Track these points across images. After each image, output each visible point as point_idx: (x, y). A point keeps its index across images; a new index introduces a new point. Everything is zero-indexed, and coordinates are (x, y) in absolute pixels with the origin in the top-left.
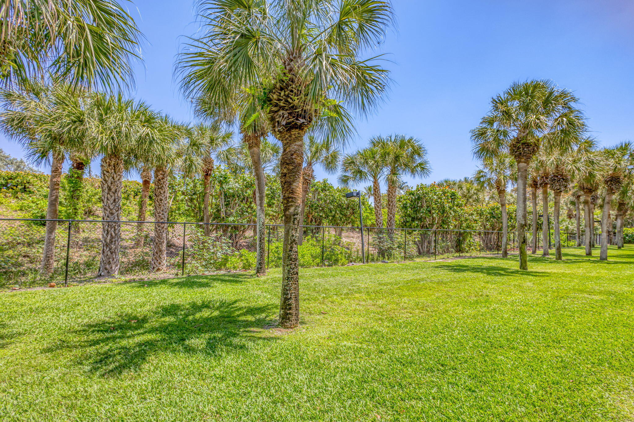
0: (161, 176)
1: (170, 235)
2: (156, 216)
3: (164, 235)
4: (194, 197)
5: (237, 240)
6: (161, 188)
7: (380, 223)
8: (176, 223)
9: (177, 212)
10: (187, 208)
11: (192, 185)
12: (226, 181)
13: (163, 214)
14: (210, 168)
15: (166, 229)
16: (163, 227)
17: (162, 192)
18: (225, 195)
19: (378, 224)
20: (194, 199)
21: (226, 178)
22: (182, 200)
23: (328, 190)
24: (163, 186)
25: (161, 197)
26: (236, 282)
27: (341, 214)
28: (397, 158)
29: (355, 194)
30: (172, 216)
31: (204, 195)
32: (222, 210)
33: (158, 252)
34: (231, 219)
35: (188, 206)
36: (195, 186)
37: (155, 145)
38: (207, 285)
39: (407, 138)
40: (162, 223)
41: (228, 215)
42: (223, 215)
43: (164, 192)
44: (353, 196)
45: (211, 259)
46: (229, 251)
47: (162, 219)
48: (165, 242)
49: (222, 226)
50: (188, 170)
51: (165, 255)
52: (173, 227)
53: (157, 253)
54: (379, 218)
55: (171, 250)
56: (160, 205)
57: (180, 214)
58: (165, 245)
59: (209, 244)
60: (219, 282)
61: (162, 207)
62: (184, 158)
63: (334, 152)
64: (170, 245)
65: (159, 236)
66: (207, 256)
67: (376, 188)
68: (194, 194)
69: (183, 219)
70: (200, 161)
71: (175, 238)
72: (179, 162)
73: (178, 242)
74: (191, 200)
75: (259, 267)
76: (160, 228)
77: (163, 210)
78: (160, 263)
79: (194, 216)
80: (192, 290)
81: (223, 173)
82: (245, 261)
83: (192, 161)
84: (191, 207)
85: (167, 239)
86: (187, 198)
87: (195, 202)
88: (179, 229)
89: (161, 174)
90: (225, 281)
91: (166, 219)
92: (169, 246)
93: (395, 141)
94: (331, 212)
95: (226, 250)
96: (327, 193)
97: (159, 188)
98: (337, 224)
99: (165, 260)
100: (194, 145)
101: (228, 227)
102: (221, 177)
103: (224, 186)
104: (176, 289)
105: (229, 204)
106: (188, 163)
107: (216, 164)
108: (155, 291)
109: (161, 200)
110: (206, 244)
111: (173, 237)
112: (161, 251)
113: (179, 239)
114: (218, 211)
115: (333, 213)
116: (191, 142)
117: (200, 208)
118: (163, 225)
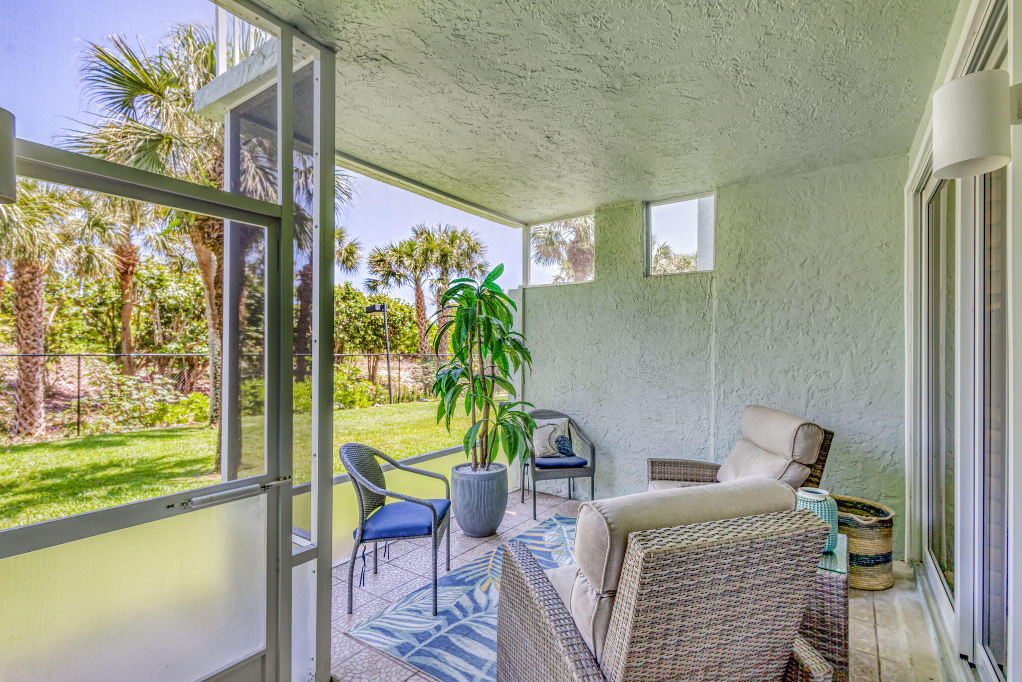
0: (29, 276)
1: (52, 376)
2: (19, 343)
3: (39, 376)
4: (103, 309)
5: (192, 380)
6: (29, 296)
7: (426, 348)
8: (63, 354)
9: (65, 335)
10: (88, 328)
11: (96, 288)
12: (161, 286)
13: (35, 341)
14: (131, 261)
15: (42, 365)
16: (36, 363)
17: (31, 303)
18: (162, 308)
19: (422, 350)
20: (101, 313)
21: (161, 280)
22: (76, 315)
23: (354, 298)
24: (32, 293)
25: (30, 312)
26: (172, 437)
27: (375, 334)
28: (444, 257)
29: (378, 308)
30: (53, 341)
31: (121, 309)
32: (157, 332)
33: (27, 405)
34: (172, 346)
35: (89, 324)
36: (102, 291)
37: (15, 230)
38: (121, 443)
39: (460, 230)
40: (33, 356)
41: (167, 339)
42: (158, 339)
43: (36, 303)
44: (375, 311)
45: (134, 411)
46: (170, 398)
47: (33, 348)
48: (42, 387)
49: (158, 359)
50: (86, 266)
51: (43, 411)
52: (58, 362)
53: (25, 407)
54: (424, 341)
55: (55, 402)
56: (27, 325)
57: (71, 339)
58: (40, 395)
59: (130, 387)
60: (142, 439)
61: (33, 330)
62: (75, 247)
63: (351, 245)
64: (51, 394)
65: (27, 377)
66: (127, 405)
67: (419, 298)
68: (101, 304)
69: (81, 348)
70: (109, 252)
71: (63, 382)
72: (66, 254)
73: (68, 387)
74: (96, 314)
75: (215, 414)
76: (29, 364)
77: (34, 334)
78: (31, 424)
79: (103, 343)
80: (93, 451)
81: (156, 272)
82: (198, 411)
83: (91, 253)
84: (96, 326)
85: (44, 383)
86: (85, 311)
87: (104, 317)
88: (68, 365)
89: (28, 272)
90: (153, 437)
91: (42, 349)
92: (49, 396)
93: (445, 232)
94: (358, 332)
95: (163, 396)
96: (352, 303)
97: (23, 297)
98: (370, 350)
99: (42, 417)
100: (96, 224)
101: (168, 359)
102: (153, 278)
103: (158, 294)
104: (66, 451)
105: (170, 322)
106: (84, 254)
107: (144, 254)
108: (26, 456)
109: (30, 316)
110: (123, 387)
111: (57, 380)
112: (32, 403)
113: (71, 382)
114: (151, 333)
115: (362, 333)
116: (90, 219)
117: (114, 328)
118: (34, 360)
